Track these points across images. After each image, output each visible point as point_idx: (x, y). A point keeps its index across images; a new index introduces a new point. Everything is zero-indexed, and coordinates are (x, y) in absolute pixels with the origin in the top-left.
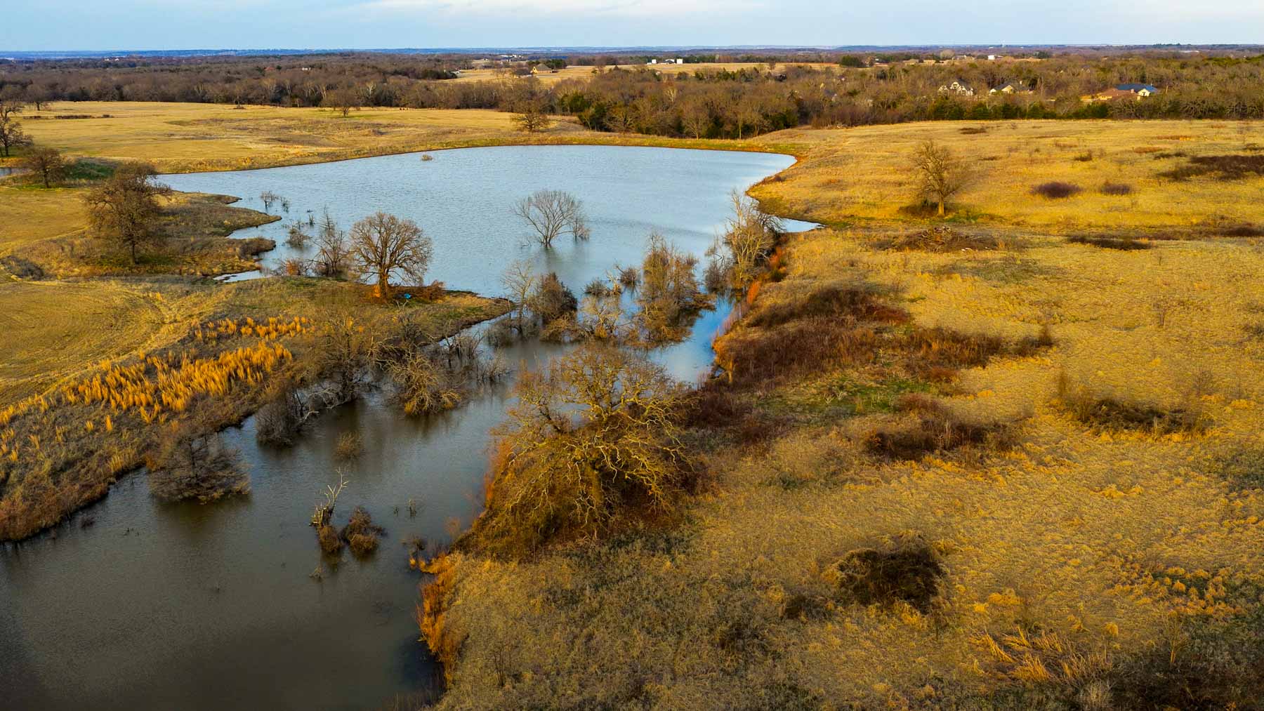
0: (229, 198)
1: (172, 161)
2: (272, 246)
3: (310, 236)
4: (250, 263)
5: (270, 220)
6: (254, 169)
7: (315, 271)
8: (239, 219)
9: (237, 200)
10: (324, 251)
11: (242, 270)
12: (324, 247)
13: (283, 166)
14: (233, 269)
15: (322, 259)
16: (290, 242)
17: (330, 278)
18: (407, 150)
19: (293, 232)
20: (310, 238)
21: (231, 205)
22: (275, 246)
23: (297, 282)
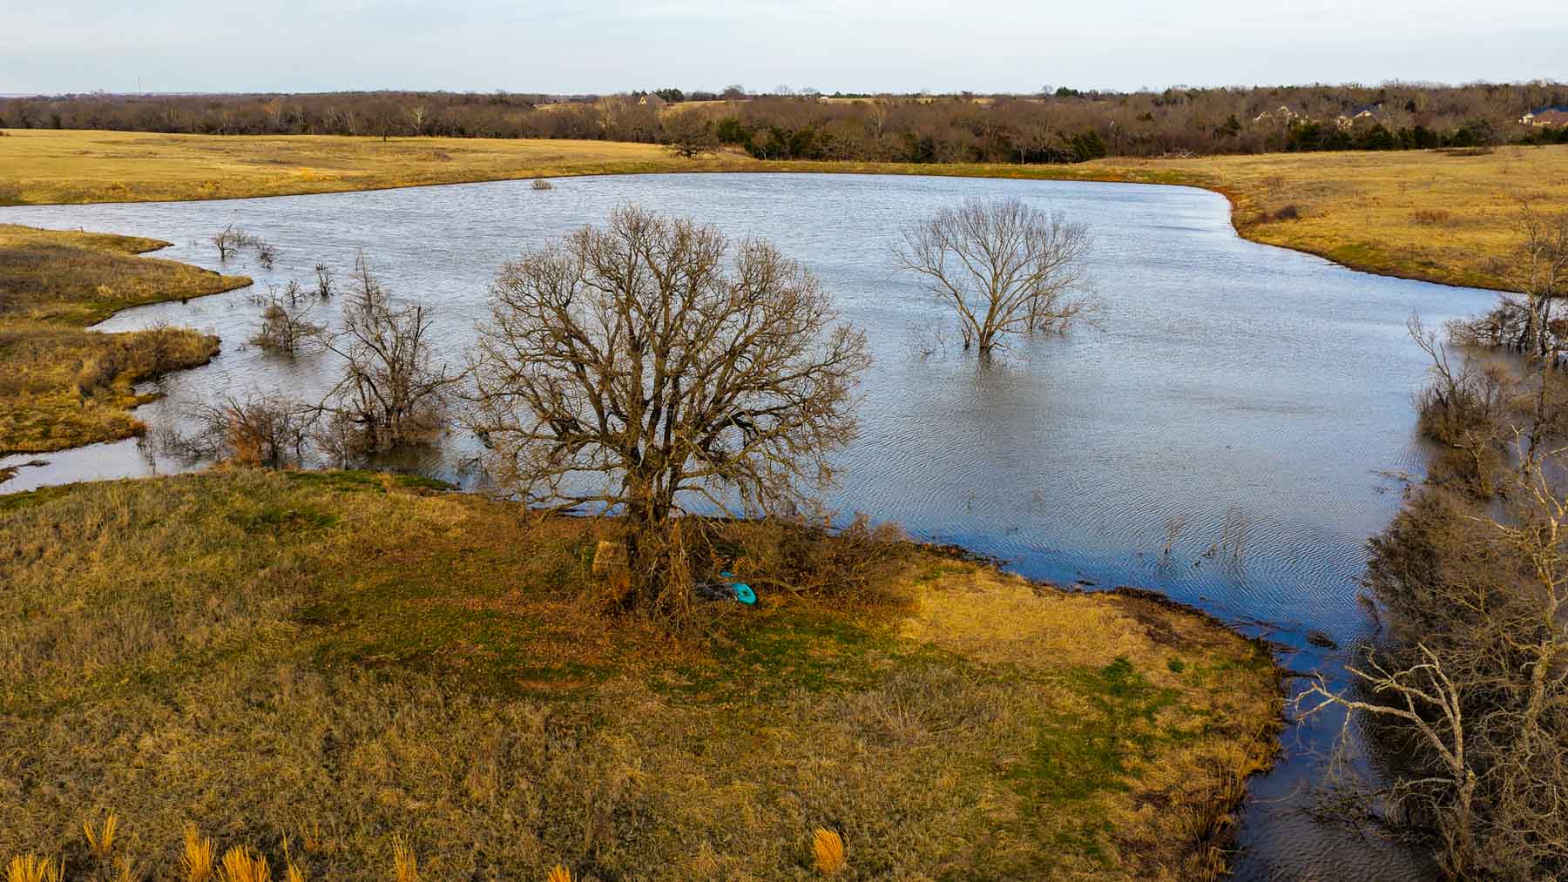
0: (142, 242)
1: (59, 182)
2: (210, 351)
3: (317, 324)
4: (114, 413)
5: (217, 286)
6: (220, 199)
7: (327, 443)
8: (141, 281)
9: (161, 246)
10: (359, 375)
11: (77, 438)
12: (360, 360)
13: (276, 194)
14: (46, 435)
15: (351, 401)
16: (263, 343)
17: (386, 477)
18: (502, 175)
19: (275, 314)
20: (317, 331)
21: (143, 256)
22: (217, 353)
23: (255, 508)
